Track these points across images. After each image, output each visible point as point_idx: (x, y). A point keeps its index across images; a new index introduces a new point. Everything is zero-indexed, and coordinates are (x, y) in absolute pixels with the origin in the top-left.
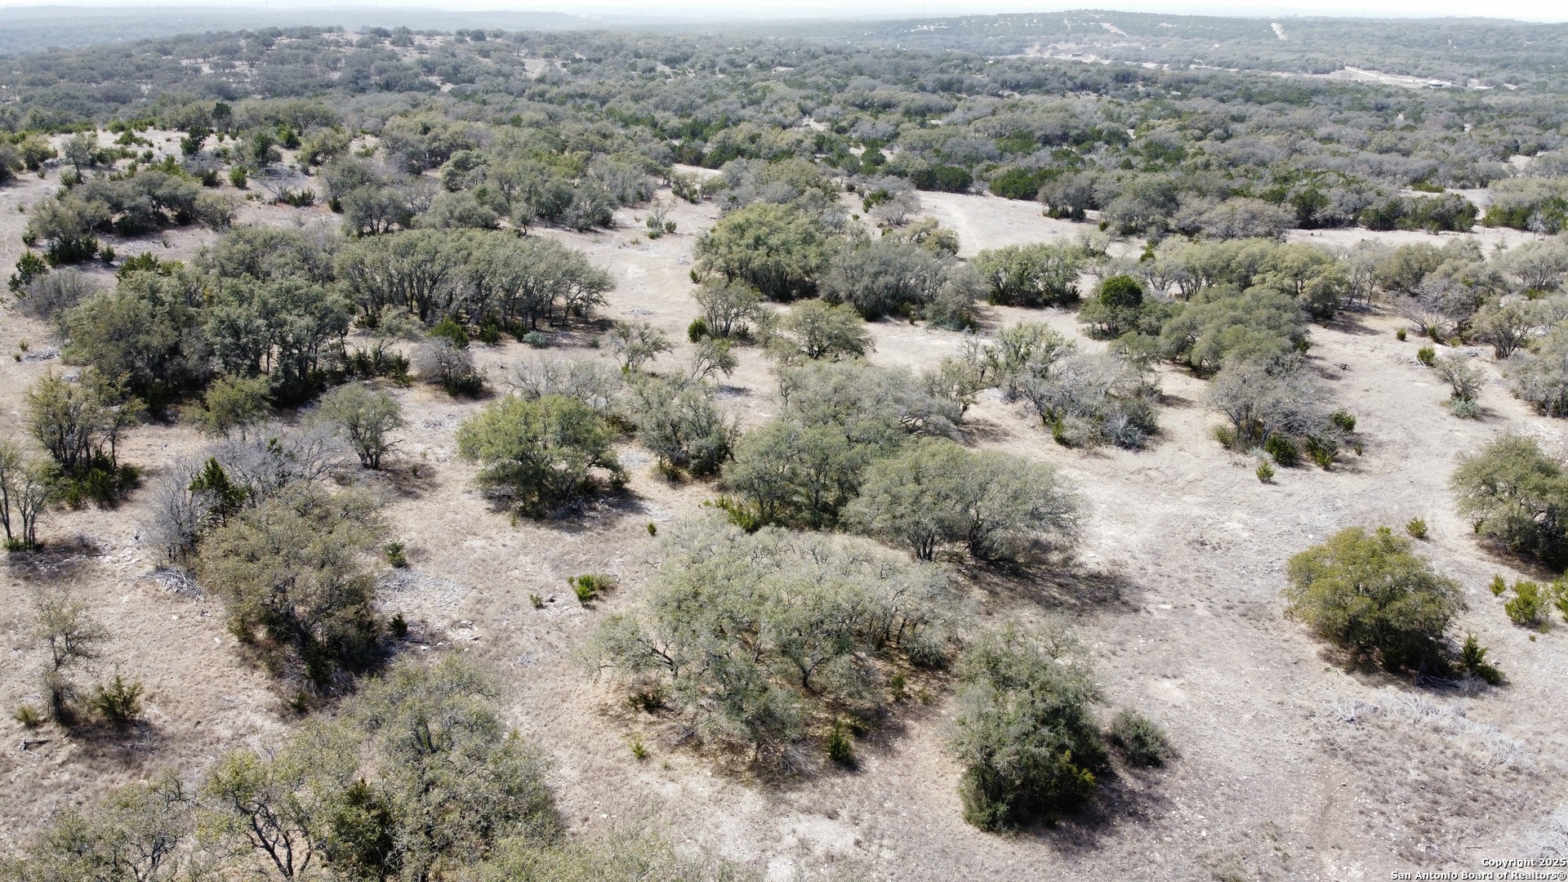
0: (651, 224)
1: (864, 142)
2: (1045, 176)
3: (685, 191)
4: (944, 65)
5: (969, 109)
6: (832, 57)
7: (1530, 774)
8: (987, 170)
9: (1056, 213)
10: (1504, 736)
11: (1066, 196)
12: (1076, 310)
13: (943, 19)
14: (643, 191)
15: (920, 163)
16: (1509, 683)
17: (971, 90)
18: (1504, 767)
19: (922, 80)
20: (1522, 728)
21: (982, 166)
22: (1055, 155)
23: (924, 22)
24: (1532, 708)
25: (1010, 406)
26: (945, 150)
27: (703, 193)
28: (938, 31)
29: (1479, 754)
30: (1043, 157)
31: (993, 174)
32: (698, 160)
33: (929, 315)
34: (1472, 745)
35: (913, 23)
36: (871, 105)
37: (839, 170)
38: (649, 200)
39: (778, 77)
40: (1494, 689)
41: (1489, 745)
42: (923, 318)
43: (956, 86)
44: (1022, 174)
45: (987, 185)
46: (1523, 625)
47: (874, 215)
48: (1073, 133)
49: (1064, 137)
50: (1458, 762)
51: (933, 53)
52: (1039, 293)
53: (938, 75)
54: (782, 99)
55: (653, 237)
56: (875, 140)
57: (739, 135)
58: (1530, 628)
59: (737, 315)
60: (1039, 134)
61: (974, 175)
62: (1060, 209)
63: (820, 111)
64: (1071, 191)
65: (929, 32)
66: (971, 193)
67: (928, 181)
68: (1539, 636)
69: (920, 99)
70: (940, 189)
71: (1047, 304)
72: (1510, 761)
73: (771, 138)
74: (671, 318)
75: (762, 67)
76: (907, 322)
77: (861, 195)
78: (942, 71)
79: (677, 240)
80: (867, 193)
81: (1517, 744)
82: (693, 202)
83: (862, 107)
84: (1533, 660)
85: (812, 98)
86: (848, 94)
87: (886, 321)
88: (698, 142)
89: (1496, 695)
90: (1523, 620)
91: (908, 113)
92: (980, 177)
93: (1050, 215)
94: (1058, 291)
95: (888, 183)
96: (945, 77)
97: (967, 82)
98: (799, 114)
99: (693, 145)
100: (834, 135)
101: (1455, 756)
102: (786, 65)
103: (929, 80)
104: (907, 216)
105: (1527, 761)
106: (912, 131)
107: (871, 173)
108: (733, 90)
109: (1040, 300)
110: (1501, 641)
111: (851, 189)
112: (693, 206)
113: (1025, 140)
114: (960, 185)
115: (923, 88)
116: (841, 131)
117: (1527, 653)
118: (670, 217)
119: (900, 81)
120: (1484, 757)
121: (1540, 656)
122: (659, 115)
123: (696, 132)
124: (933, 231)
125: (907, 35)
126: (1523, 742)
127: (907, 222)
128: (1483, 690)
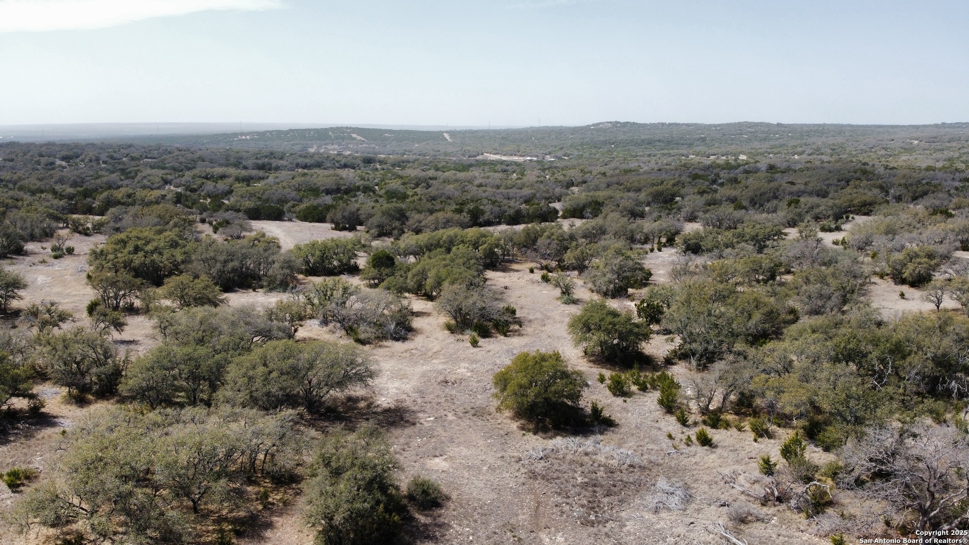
0: (54, 249)
1: (209, 196)
2: (328, 208)
3: (80, 228)
4: (258, 156)
5: (277, 177)
6: (183, 153)
7: (640, 467)
8: (293, 206)
9: (338, 227)
10: (622, 450)
11: (344, 217)
12: (358, 275)
13: (255, 132)
14: (48, 230)
15: (249, 204)
16: (618, 425)
17: (277, 168)
18: (626, 466)
19: (244, 163)
20: (630, 445)
21: (290, 204)
22: (334, 199)
23: (242, 134)
24: (633, 435)
25: (325, 328)
26: (264, 197)
27: (94, 229)
28: (252, 139)
29: (611, 462)
30: (328, 199)
31: (297, 209)
32: (90, 211)
33: (265, 284)
34: (607, 458)
35: (235, 135)
36: (213, 176)
37: (194, 210)
38: (52, 236)
39: (146, 165)
40: (611, 429)
41: (615, 456)
42: (262, 287)
43: (267, 167)
44: (315, 208)
45: (294, 215)
46: (618, 396)
47: (221, 234)
48: (343, 188)
49: (338, 190)
50: (602, 468)
51: (250, 150)
52: (335, 267)
53: (255, 161)
54: (149, 175)
55: (56, 257)
56: (217, 196)
57: (119, 194)
58: (622, 396)
59: (124, 295)
60: (323, 188)
61: (285, 210)
62: (341, 226)
63: (178, 181)
64: (346, 214)
65: (246, 139)
66: (285, 221)
67: (256, 214)
68: (628, 400)
69: (244, 173)
70: (264, 219)
71: (340, 273)
72: (628, 462)
73: (143, 195)
74: (73, 304)
75: (133, 159)
76: (251, 290)
77: (211, 223)
78: (257, 158)
79: (76, 258)
80: (214, 223)
81: (629, 453)
82: (87, 235)
83: (206, 178)
84: (628, 411)
85: (171, 174)
86: (196, 171)
87: (236, 291)
88: (89, 200)
89: (613, 431)
90: (618, 393)
91: (238, 179)
92: (290, 211)
93: (335, 229)
94: (346, 265)
95: (228, 215)
96: (260, 162)
97: (274, 165)
98: (162, 182)
99: (85, 202)
100: (188, 193)
101: (599, 466)
102: (150, 158)
103: (250, 163)
104: (244, 234)
105: (637, 460)
106: (240, 188)
107: (216, 211)
108: (113, 172)
109: (336, 271)
110: (609, 405)
111: (203, 221)
112: (86, 238)
113: (315, 191)
114: (277, 216)
115: (245, 168)
116: (193, 191)
117: (624, 409)
118: (69, 244)
119: (231, 164)
120: (614, 463)
121: (631, 409)
122: (58, 188)
123: (87, 194)
124: (262, 239)
125: (232, 141)
126: (632, 451)
127: (244, 237)
128: (606, 430)
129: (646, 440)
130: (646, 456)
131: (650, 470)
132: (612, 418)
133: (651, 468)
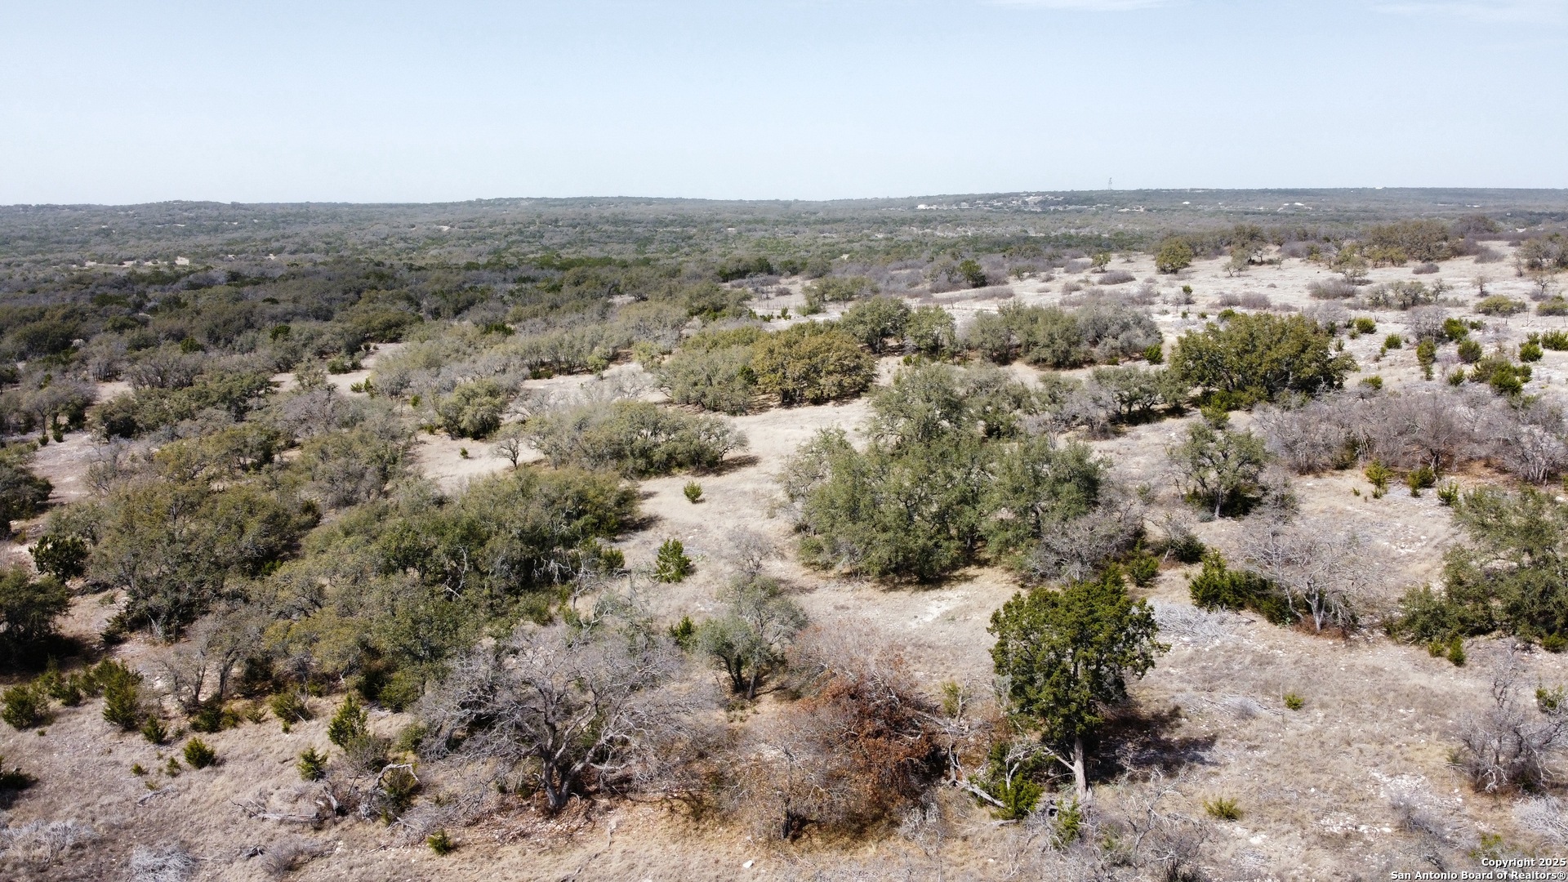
129: (96, 791)
130: (101, 820)
131: (114, 841)
132: (24, 771)
133: (114, 837)
